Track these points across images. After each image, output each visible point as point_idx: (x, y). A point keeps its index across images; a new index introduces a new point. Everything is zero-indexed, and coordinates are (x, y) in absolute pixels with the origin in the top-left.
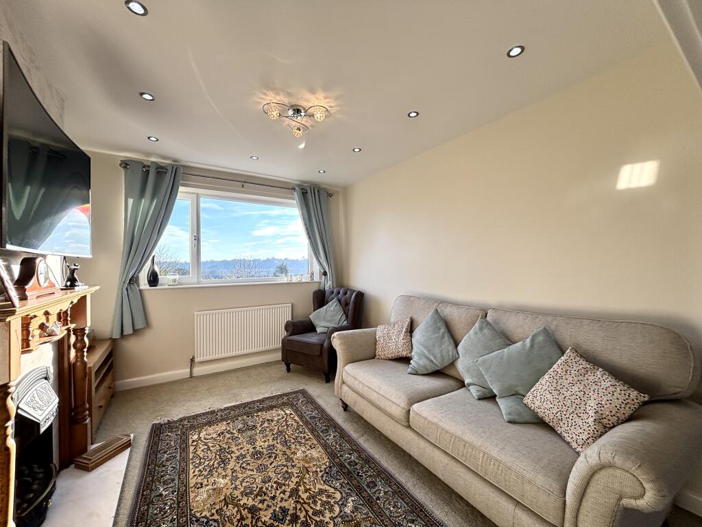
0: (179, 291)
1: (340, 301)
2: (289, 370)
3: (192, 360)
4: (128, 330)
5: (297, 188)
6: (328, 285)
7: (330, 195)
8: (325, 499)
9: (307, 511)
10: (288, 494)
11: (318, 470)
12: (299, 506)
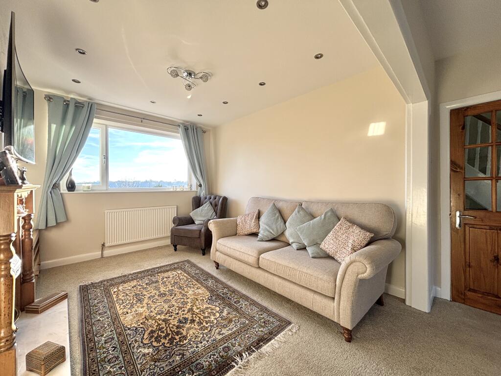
0: (92, 195)
1: (211, 204)
2: (176, 250)
3: (103, 245)
4: (52, 222)
5: (181, 125)
6: (203, 193)
7: (204, 132)
8: (210, 311)
9: (200, 318)
10: (186, 311)
11: (204, 298)
12: (194, 316)
